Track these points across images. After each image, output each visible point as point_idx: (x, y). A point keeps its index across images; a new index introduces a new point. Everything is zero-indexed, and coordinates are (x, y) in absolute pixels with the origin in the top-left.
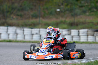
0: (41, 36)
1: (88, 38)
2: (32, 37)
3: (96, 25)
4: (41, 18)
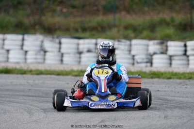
2: (80, 58)
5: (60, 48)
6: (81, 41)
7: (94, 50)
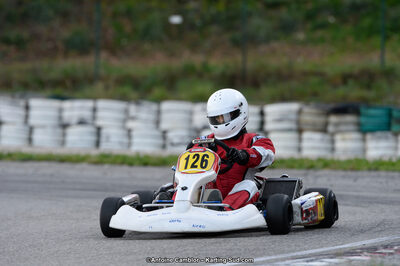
0: (99, 129)
1: (300, 140)
2: (64, 135)
3: (335, 86)
4: (104, 55)
5: (27, 117)
6: (67, 104)
7: (90, 121)
